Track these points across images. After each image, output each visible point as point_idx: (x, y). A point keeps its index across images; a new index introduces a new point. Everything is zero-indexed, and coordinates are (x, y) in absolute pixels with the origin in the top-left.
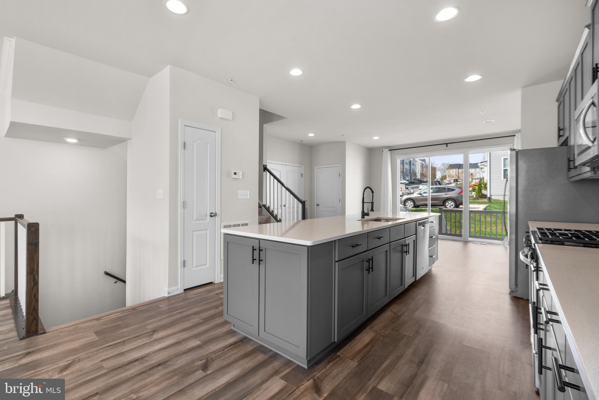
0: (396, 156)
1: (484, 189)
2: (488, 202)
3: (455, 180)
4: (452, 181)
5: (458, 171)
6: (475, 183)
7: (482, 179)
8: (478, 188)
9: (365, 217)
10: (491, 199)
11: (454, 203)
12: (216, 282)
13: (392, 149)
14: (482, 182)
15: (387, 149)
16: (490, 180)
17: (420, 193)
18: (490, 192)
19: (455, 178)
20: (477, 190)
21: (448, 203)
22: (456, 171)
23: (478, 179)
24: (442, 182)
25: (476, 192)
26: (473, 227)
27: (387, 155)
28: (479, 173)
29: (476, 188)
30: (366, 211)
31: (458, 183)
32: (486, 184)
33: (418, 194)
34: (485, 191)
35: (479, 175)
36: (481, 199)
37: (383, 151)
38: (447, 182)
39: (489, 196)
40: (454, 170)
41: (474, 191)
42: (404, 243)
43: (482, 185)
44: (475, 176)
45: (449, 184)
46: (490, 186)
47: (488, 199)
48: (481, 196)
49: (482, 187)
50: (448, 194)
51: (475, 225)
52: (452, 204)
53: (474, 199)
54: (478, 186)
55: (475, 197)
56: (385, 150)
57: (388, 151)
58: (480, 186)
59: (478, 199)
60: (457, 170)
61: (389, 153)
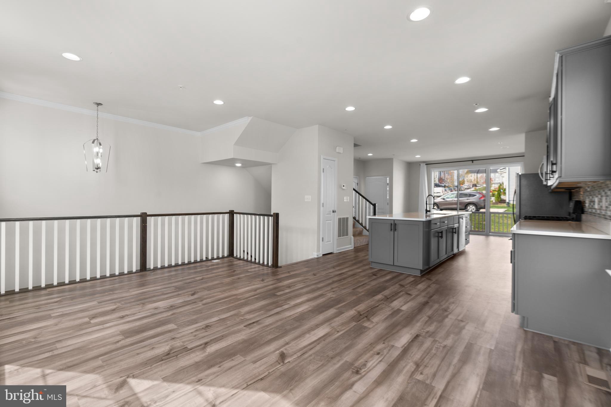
0: (431, 169)
1: (503, 194)
2: (507, 207)
3: (473, 184)
4: (471, 187)
5: (477, 176)
6: (495, 188)
7: (501, 185)
8: (498, 194)
9: (428, 212)
10: (510, 204)
11: (475, 207)
12: (335, 252)
13: (428, 164)
14: (502, 187)
15: (424, 164)
16: (509, 186)
17: (443, 198)
18: (509, 197)
19: (474, 183)
20: (496, 195)
21: (470, 207)
22: (475, 176)
23: (497, 183)
24: (461, 187)
25: (496, 198)
26: (493, 228)
27: (424, 168)
28: (498, 178)
29: (495, 193)
30: (428, 209)
31: (477, 188)
32: (505, 190)
33: (441, 199)
34: (504, 196)
35: (498, 180)
36: (500, 203)
37: (420, 165)
38: (466, 187)
39: (507, 201)
40: (473, 175)
41: (493, 197)
42: (453, 227)
43: (502, 191)
44: (495, 181)
45: (468, 189)
46: (509, 192)
47: (507, 204)
48: (500, 201)
49: (501, 192)
50: (469, 199)
51: (495, 226)
52: (473, 208)
53: (494, 204)
54: (498, 191)
55: (494, 202)
56: (422, 164)
57: (425, 165)
58: (499, 192)
59: (497, 204)
60: (476, 174)
61: (425, 166)
